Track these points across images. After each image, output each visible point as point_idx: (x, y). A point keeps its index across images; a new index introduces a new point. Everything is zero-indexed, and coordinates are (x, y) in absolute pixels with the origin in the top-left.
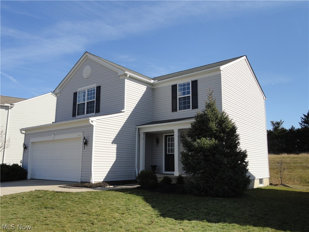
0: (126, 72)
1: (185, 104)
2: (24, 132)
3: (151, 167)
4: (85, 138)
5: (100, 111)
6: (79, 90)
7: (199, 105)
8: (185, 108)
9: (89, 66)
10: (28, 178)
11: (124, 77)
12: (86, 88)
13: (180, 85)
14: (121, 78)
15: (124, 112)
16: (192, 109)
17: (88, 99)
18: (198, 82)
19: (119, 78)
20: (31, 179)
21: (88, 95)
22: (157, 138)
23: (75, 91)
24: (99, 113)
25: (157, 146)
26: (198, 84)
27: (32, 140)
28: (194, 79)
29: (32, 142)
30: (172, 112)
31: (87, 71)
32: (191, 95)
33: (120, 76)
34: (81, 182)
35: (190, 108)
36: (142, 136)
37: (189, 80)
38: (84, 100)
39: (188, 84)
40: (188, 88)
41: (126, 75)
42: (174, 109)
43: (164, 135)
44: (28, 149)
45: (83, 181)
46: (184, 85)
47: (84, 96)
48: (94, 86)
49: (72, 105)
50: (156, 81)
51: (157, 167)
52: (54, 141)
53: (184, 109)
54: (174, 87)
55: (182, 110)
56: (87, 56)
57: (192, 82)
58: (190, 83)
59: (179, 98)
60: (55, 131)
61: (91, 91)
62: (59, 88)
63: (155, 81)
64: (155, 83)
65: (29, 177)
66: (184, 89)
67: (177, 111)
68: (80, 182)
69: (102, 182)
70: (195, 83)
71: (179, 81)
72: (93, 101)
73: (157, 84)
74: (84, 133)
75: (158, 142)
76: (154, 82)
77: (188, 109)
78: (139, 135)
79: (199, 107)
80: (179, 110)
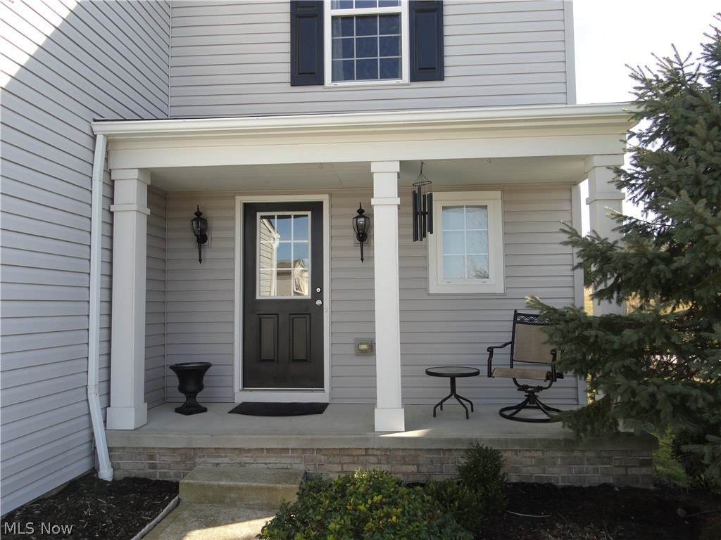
1: (367, 53)
8: (367, 72)
16: (414, 78)
22: (198, 214)
25: (200, 261)
30: (294, 83)
32: (403, 8)
35: (399, 76)
36: (131, 195)
42: (305, 71)
43: (240, 200)
53: (361, 77)
55: (351, 78)
59: (334, 18)
67: (320, 81)
75: (202, 239)
77: (384, 76)
78: (111, 185)
79: (448, 72)
80: (333, 80)
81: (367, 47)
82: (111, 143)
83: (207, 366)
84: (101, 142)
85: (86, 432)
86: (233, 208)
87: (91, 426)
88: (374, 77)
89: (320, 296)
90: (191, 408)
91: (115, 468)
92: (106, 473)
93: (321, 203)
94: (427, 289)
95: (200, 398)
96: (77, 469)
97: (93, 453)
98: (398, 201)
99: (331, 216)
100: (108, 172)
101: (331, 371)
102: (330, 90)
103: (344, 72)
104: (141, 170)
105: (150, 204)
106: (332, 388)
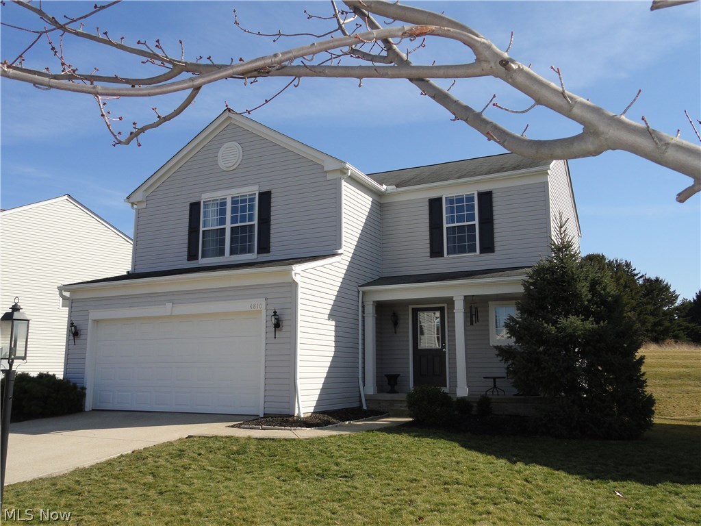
0: (348, 165)
1: (462, 242)
2: (67, 294)
3: (386, 379)
4: (275, 312)
5: (271, 249)
6: (205, 197)
7: (496, 244)
8: (462, 250)
9: (236, 143)
10: (87, 409)
11: (338, 175)
12: (228, 194)
13: (450, 201)
14: (329, 177)
15: (341, 254)
16: (482, 252)
17: (234, 220)
18: (494, 195)
19: (326, 177)
20: (93, 410)
21: (234, 210)
22: (394, 313)
23: (194, 200)
24: (269, 254)
25: (395, 333)
26: (494, 200)
27: (95, 314)
28: (485, 188)
29: (94, 321)
30: (431, 257)
31: (229, 155)
32: (476, 222)
33: (327, 172)
34: (265, 414)
35: (475, 251)
36: (370, 309)
37: (474, 191)
38: (223, 221)
39: (470, 199)
40: (471, 208)
41: (343, 171)
42: (436, 251)
43: (411, 307)
44: (82, 337)
45: (270, 411)
46: (460, 200)
47: (223, 212)
48: (254, 190)
49: (187, 233)
50: (392, 188)
51: (399, 379)
52: (171, 317)
53: (460, 252)
54: (435, 204)
55: (455, 253)
56: (229, 118)
57: (481, 195)
58: (473, 197)
59: (447, 228)
60: (172, 293)
61: (243, 201)
62: (145, 190)
63: (389, 187)
64: (389, 191)
65: (89, 404)
66: (460, 209)
67: (443, 256)
68: (262, 415)
69: (312, 413)
70: (486, 198)
71: (447, 191)
72: (249, 225)
73: (392, 194)
74: (269, 301)
75: (396, 324)
76: (386, 190)
77: (469, 252)
78: (363, 307)
79: (496, 249)
80: (448, 254)
81: (461, 239)
82: (364, 293)
83: (399, 375)
84: (361, 293)
85: (358, 393)
86: (408, 310)
87: (360, 392)
88: (465, 252)
89: (444, 347)
90: (393, 391)
91: (367, 407)
92: (365, 407)
93: (444, 307)
94: (489, 344)
95: (396, 388)
96: (356, 405)
97: (361, 401)
98: (463, 310)
99: (448, 313)
100: (363, 302)
101: (450, 380)
102: (446, 259)
103: (451, 251)
104: (373, 301)
105: (376, 313)
106: (450, 386)
